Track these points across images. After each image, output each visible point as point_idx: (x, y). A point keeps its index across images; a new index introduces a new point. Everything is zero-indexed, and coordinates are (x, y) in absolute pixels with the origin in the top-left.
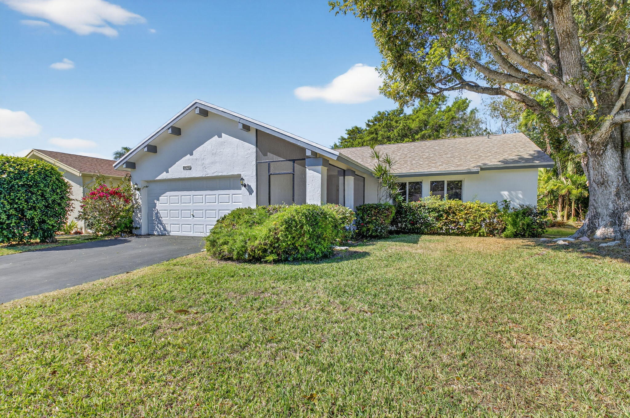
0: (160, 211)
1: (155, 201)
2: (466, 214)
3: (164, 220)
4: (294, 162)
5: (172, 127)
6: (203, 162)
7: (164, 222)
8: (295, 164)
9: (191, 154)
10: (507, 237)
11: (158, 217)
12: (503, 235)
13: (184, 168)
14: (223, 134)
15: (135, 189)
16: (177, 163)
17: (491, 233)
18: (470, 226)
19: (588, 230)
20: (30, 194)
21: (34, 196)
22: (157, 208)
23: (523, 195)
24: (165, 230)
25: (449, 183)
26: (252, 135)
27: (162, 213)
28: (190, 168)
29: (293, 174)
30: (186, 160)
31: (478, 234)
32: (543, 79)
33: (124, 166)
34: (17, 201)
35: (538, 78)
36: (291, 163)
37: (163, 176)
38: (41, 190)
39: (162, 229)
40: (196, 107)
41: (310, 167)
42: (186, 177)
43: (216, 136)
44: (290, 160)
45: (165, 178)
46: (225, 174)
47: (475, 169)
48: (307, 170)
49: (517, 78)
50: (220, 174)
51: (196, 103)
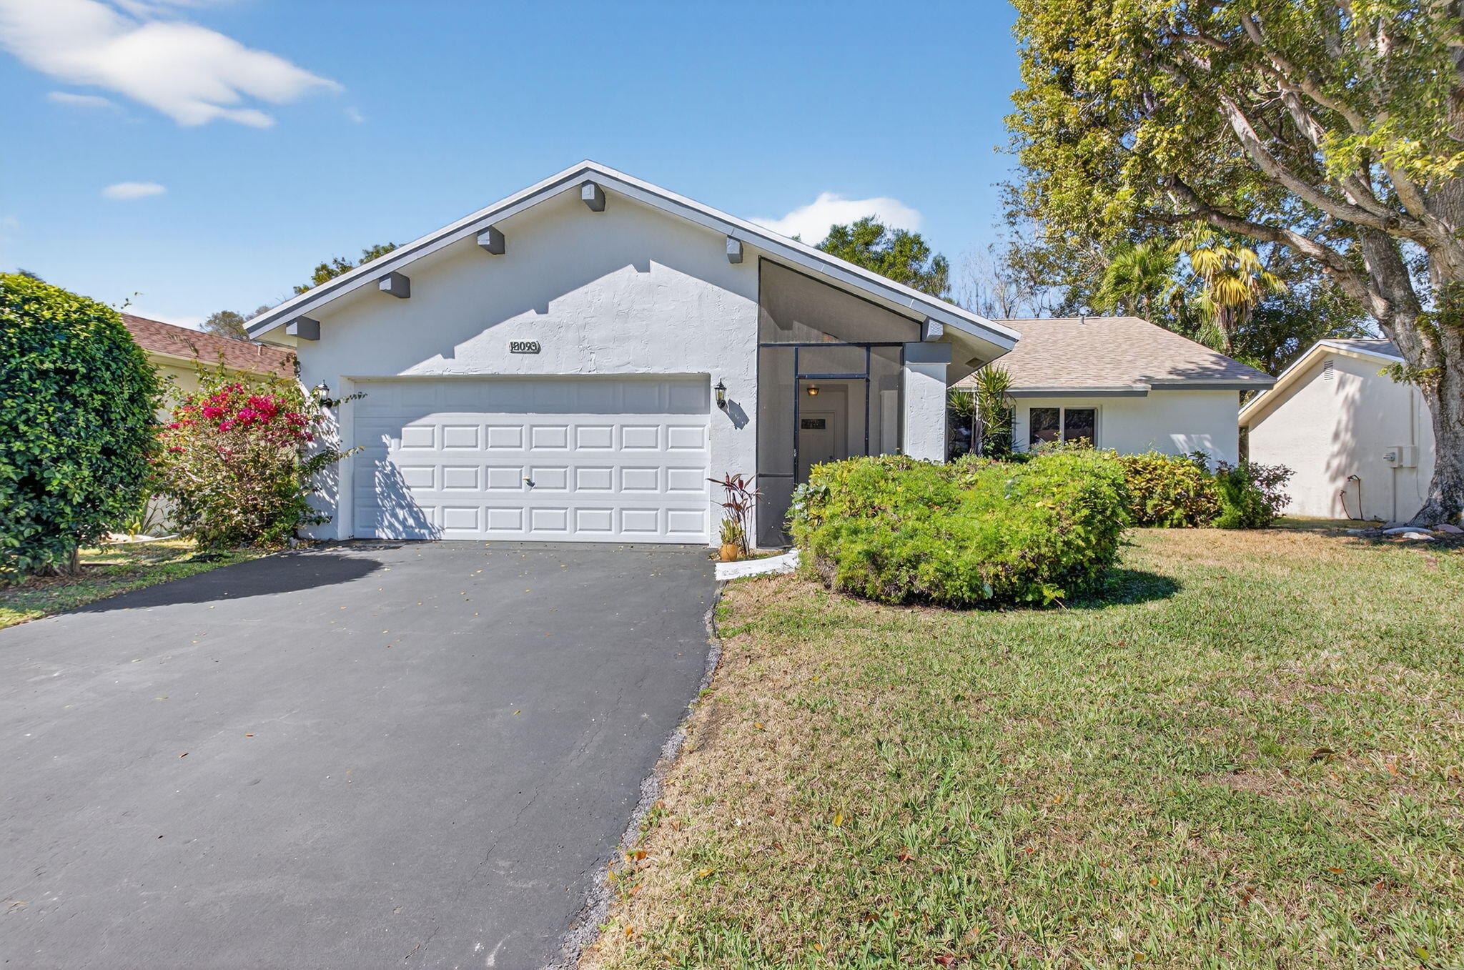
0: (403, 470)
1: (386, 439)
2: (1148, 481)
3: (417, 495)
4: (868, 350)
5: (490, 229)
6: (582, 334)
7: (418, 502)
8: (872, 355)
9: (543, 310)
10: (1227, 527)
11: (393, 486)
12: (1214, 524)
13: (515, 347)
14: (653, 263)
15: (322, 403)
16: (486, 332)
17: (1191, 520)
18: (1156, 506)
19: (1442, 513)
20: (68, 406)
21: (80, 411)
22: (389, 459)
23: (1213, 442)
24: (423, 525)
25: (1069, 413)
26: (750, 273)
27: (408, 475)
28: (535, 349)
29: (868, 380)
30: (524, 325)
31: (1168, 522)
32: (1423, 224)
33: (293, 329)
34: (22, 428)
35: (1415, 220)
36: (863, 351)
37: (435, 366)
38: (102, 392)
39: (411, 522)
40: (585, 184)
41: (916, 365)
42: (520, 372)
43: (631, 267)
44: (859, 345)
45: (437, 372)
46: (657, 369)
47: (1140, 387)
48: (907, 371)
49: (1373, 214)
50: (641, 371)
51: (587, 169)
